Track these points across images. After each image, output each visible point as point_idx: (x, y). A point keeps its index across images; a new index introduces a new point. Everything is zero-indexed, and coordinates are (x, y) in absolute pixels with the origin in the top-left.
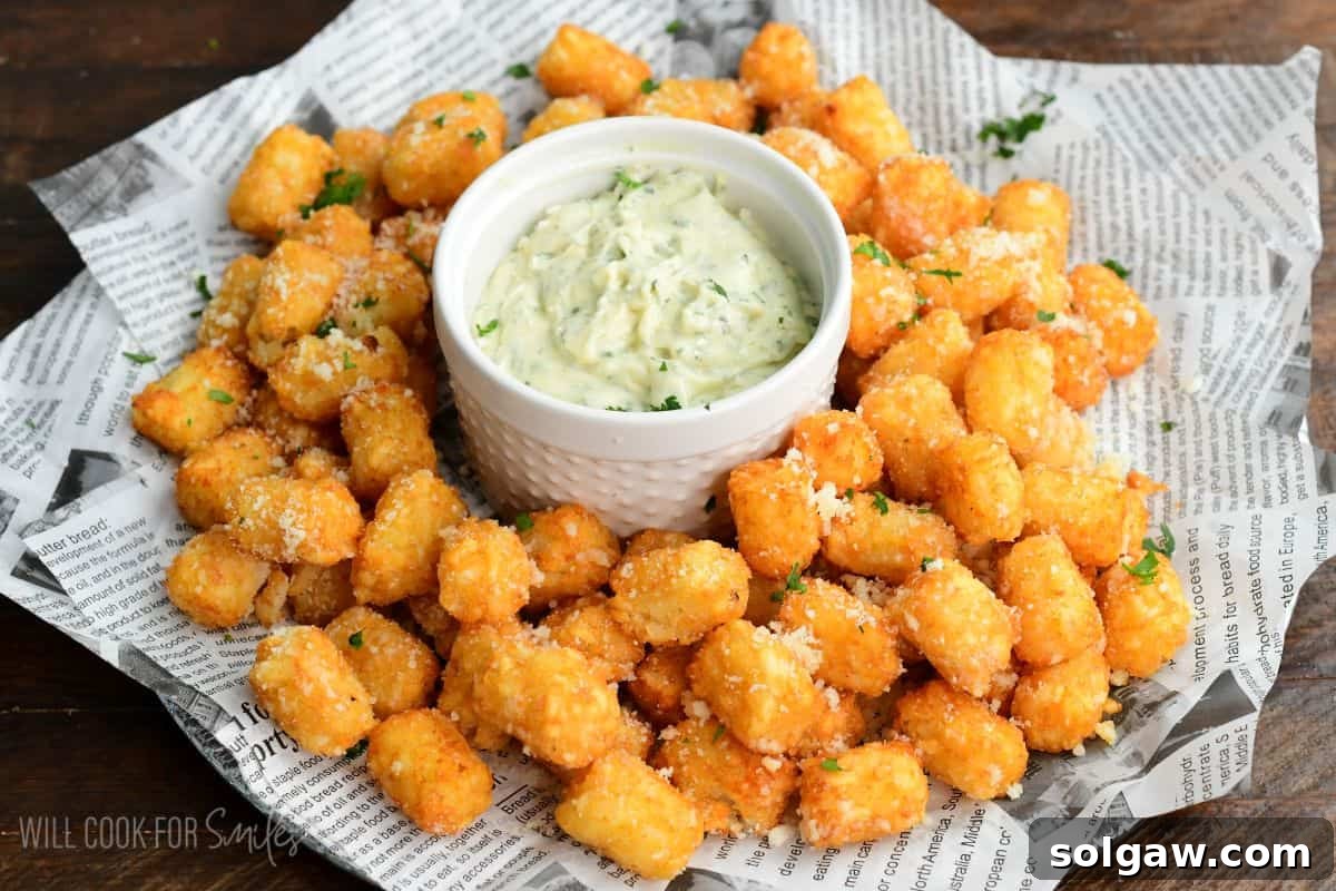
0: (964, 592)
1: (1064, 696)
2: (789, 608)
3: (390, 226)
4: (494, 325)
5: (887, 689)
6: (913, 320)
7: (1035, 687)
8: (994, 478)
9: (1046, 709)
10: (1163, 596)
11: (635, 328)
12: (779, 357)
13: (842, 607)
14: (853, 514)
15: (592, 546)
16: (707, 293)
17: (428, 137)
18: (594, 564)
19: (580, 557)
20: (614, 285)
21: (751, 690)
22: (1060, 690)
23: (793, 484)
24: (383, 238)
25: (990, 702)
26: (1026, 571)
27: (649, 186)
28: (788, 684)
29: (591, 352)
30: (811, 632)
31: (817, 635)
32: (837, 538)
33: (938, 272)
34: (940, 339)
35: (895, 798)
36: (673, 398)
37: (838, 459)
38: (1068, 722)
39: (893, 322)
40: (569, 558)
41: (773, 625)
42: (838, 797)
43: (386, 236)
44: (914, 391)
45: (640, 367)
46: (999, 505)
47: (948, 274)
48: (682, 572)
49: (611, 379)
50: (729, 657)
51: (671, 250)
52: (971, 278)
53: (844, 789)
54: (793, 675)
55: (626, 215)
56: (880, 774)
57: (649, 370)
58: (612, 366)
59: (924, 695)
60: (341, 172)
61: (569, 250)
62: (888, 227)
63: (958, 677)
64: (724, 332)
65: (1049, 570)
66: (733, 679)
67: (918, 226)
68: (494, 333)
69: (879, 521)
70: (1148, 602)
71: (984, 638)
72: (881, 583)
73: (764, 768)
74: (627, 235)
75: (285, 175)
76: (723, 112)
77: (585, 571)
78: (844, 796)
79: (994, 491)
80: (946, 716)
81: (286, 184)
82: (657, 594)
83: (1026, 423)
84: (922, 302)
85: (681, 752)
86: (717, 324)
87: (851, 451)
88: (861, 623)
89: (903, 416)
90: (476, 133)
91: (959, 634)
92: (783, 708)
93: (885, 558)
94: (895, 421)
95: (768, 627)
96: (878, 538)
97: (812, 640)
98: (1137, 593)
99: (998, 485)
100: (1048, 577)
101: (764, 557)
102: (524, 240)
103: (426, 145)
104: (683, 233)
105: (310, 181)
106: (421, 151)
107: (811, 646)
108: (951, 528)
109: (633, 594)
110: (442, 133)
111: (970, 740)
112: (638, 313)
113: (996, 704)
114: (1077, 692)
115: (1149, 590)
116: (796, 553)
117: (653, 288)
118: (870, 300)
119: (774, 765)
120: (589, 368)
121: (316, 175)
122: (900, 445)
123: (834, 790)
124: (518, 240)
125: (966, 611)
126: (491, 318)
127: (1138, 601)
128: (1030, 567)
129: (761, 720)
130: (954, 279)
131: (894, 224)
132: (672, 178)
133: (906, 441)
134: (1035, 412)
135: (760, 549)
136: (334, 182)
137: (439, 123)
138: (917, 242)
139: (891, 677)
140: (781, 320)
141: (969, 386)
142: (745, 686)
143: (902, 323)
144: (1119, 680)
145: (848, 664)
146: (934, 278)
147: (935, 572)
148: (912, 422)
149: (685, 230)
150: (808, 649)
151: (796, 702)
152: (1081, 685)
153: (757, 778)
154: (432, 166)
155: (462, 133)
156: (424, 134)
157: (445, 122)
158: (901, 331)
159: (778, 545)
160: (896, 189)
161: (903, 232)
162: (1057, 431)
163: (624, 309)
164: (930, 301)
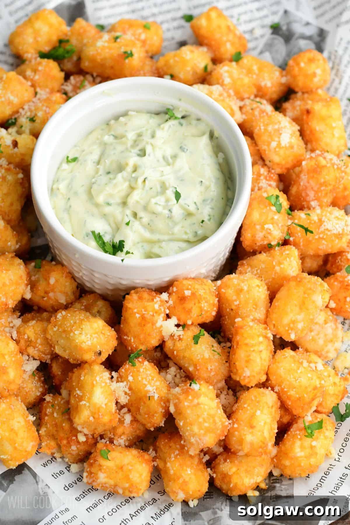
0: (202, 406)
1: (234, 473)
2: (123, 370)
3: (75, 79)
4: (75, 160)
5: (152, 429)
6: (276, 245)
7: (225, 460)
8: (249, 356)
9: (225, 474)
10: (312, 447)
11: (128, 196)
12: (192, 239)
13: (146, 383)
14: (181, 337)
15: (61, 292)
16: (170, 194)
17: (106, 44)
18: (57, 301)
19: (51, 295)
20: (129, 169)
21: (81, 403)
22: (234, 469)
23: (151, 313)
24: (68, 84)
25: (205, 455)
26: (246, 406)
27: (182, 121)
28: (99, 408)
29: (101, 199)
30: (127, 387)
31: (130, 389)
32: (169, 344)
33: (302, 226)
34: (280, 263)
35: (127, 483)
36: (123, 241)
37: (184, 308)
38: (231, 486)
39: (266, 242)
40: (46, 293)
41: (114, 373)
42: (100, 470)
43: (71, 83)
44: (246, 288)
45: (119, 217)
46: (246, 369)
47: (307, 230)
48: (77, 332)
49: (105, 216)
50: (82, 381)
51: (170, 161)
52: (317, 237)
53: (104, 467)
54: (104, 406)
55: (159, 134)
56: (125, 468)
57: (122, 220)
58: (107, 210)
59: (170, 439)
60: (68, 41)
61: (123, 139)
62: (298, 188)
63: (184, 442)
64: (168, 217)
65: (256, 411)
66: (78, 392)
67: (312, 194)
68: (73, 164)
69: (191, 347)
70: (302, 447)
71: (202, 432)
72: (183, 374)
73: (77, 437)
74: (152, 145)
75: (37, 33)
76: (265, 85)
77: (51, 302)
78: (103, 471)
79: (247, 361)
80: (172, 455)
81: (35, 38)
82: (64, 336)
83: (292, 329)
84: (287, 238)
85: (48, 410)
86: (166, 212)
87: (192, 308)
88: (151, 394)
89: (234, 298)
90: (129, 52)
91: (191, 424)
92: (91, 419)
93: (186, 365)
94: (230, 298)
95: (111, 374)
96: (187, 354)
97: (127, 390)
98: (301, 439)
99: (250, 359)
100: (253, 416)
101: (125, 339)
102: (112, 122)
103: (104, 48)
104: (182, 154)
105: (50, 41)
106: (99, 51)
107: (126, 393)
108: (227, 364)
109: (55, 329)
110: (115, 45)
111: (175, 474)
112: (132, 188)
113: (207, 457)
114: (243, 475)
115: (308, 441)
116: (142, 344)
117: (144, 181)
118: (258, 227)
119: (82, 438)
120: (97, 205)
121: (55, 38)
122: (228, 310)
123: (100, 466)
124: (110, 121)
125: (198, 416)
126: (76, 156)
127: (298, 443)
128: (249, 406)
129: (80, 418)
130: (308, 233)
131: (301, 188)
132: (194, 122)
133: (232, 310)
134: (300, 326)
135: (126, 335)
136: (63, 45)
137: (116, 38)
138: (308, 202)
139: (156, 425)
140: (203, 221)
141: (277, 296)
142: (81, 399)
143: (270, 244)
144: (276, 473)
145: (139, 409)
146: (299, 228)
147: (193, 390)
148: (237, 303)
149: (183, 153)
150: (123, 394)
151: (99, 418)
152: (247, 471)
153: (72, 440)
154: (102, 60)
155: (123, 50)
156: (106, 41)
157: (118, 40)
158: (269, 248)
159: (135, 337)
160: (309, 172)
161: (303, 195)
162: (318, 334)
163: (127, 184)
164: (291, 239)
